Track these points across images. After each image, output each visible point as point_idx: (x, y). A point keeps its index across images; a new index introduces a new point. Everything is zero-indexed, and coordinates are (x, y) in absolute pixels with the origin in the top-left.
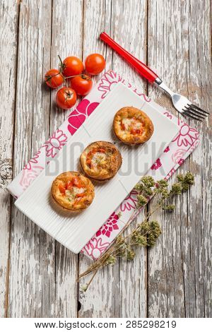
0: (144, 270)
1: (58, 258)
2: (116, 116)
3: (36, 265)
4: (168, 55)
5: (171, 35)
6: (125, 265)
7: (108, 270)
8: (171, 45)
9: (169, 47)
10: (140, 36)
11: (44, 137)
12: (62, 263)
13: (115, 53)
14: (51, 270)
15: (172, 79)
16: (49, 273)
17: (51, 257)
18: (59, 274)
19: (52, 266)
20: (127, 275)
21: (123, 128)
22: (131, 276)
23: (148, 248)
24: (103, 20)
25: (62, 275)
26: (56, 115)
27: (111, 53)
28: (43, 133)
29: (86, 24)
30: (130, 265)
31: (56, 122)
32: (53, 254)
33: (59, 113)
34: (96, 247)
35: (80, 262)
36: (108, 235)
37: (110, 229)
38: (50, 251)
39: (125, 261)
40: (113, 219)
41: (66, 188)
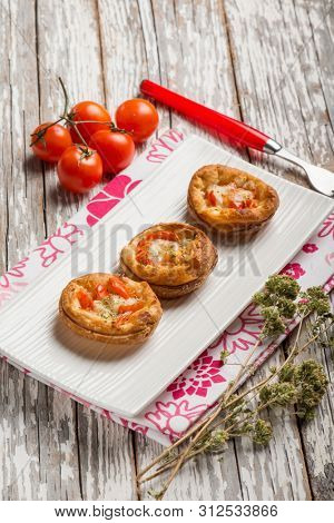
0: (299, 466)
1: (86, 449)
2: (194, 178)
3: (32, 464)
4: (287, 117)
5: (286, 90)
6: (251, 457)
7: (210, 467)
8: (288, 103)
9: (285, 107)
10: (222, 93)
11: (34, 243)
12: (95, 458)
13: (174, 116)
14: (68, 472)
15: (301, 151)
16: (64, 477)
17: (67, 448)
18: (89, 479)
19: (71, 464)
20: (258, 476)
21: (212, 201)
22: (269, 477)
23: (301, 424)
24: (144, 70)
25: (96, 482)
26: (60, 208)
27: (167, 114)
28: (33, 236)
29: (109, 77)
30: (262, 457)
31: (59, 217)
32: (72, 441)
33: (65, 204)
34: (178, 413)
35: (140, 456)
36: (202, 392)
37: (207, 384)
38: (64, 436)
39: (248, 450)
40: (209, 369)
41: (95, 298)
